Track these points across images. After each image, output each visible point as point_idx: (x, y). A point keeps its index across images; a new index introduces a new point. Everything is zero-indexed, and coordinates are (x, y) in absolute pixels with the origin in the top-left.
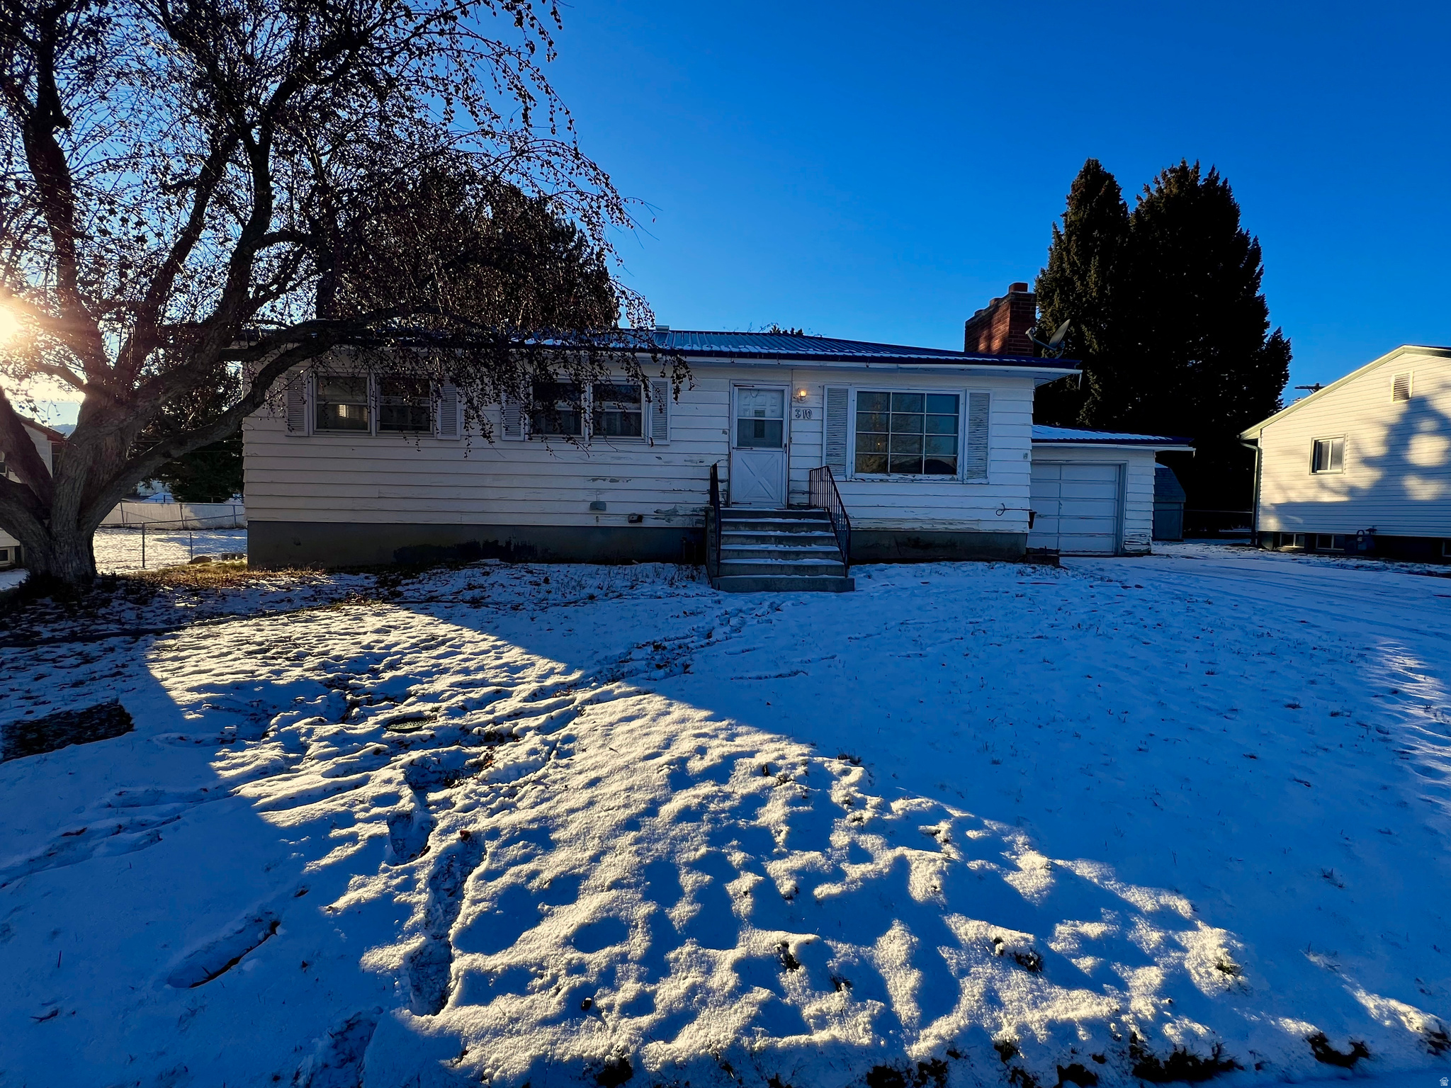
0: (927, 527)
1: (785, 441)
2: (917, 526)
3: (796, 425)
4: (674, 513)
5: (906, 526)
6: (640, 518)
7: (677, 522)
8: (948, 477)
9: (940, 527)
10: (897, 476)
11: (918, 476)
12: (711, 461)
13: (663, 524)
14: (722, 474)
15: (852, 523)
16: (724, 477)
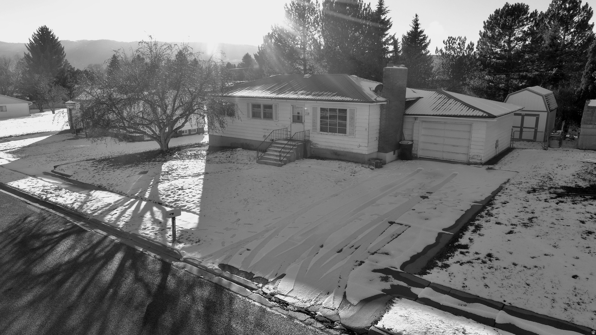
0: (338, 149)
1: (303, 122)
2: (336, 149)
3: (305, 117)
5: (333, 148)
6: (273, 140)
8: (344, 134)
9: (342, 150)
10: (330, 133)
11: (336, 134)
12: (286, 126)
14: (289, 129)
15: (319, 146)
16: (290, 131)
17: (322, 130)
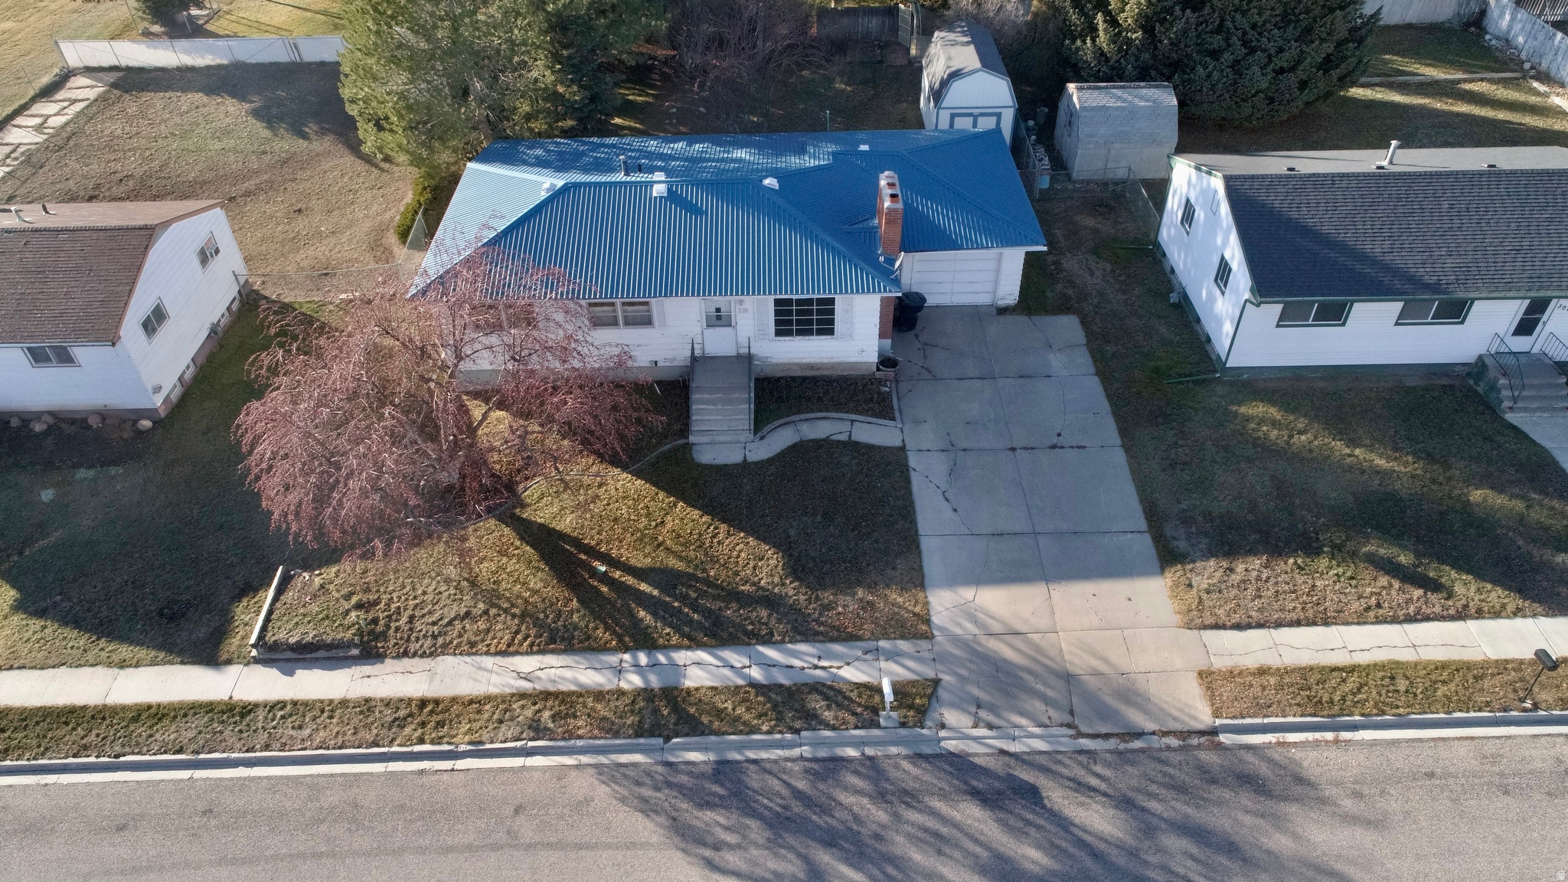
0: (818, 361)
1: (733, 324)
2: (812, 361)
3: (739, 316)
4: (675, 359)
5: (805, 361)
6: (656, 362)
7: (675, 363)
8: (829, 337)
9: (826, 361)
10: (798, 337)
11: (811, 337)
12: (691, 335)
13: (669, 364)
14: (698, 339)
15: (774, 361)
16: (700, 341)
17: (778, 333)
